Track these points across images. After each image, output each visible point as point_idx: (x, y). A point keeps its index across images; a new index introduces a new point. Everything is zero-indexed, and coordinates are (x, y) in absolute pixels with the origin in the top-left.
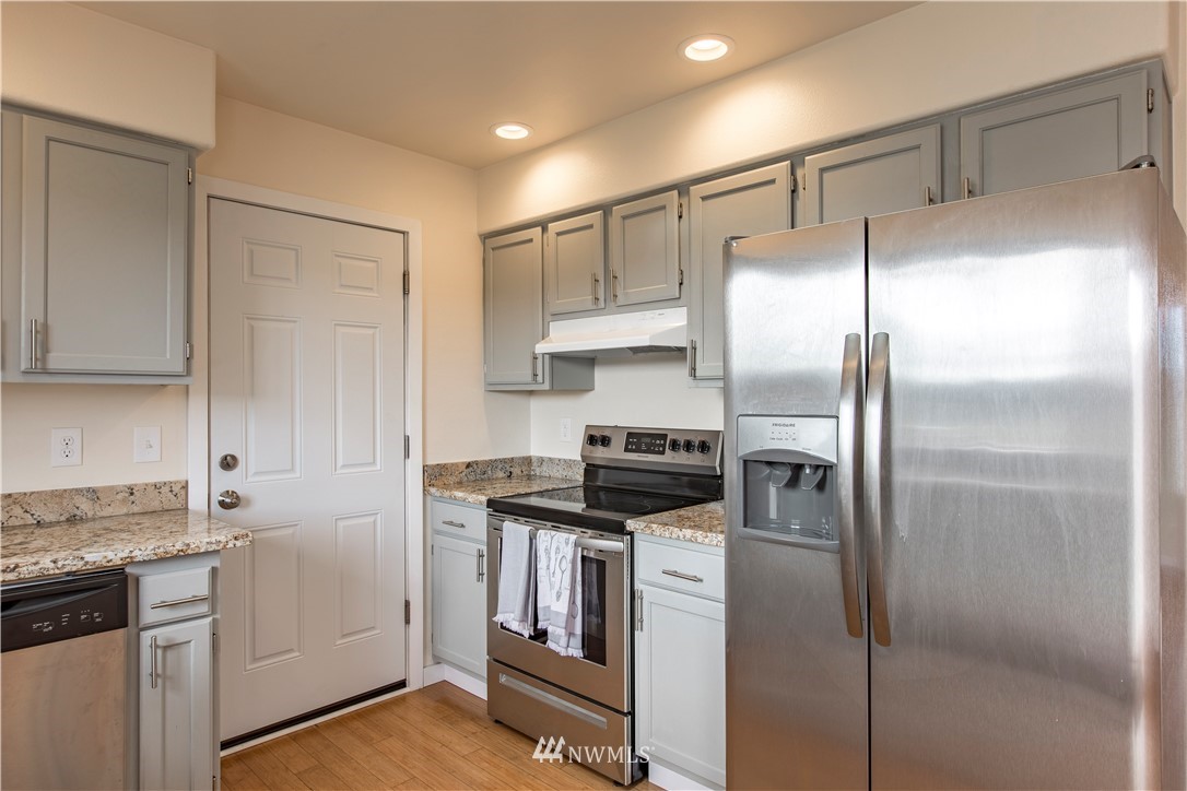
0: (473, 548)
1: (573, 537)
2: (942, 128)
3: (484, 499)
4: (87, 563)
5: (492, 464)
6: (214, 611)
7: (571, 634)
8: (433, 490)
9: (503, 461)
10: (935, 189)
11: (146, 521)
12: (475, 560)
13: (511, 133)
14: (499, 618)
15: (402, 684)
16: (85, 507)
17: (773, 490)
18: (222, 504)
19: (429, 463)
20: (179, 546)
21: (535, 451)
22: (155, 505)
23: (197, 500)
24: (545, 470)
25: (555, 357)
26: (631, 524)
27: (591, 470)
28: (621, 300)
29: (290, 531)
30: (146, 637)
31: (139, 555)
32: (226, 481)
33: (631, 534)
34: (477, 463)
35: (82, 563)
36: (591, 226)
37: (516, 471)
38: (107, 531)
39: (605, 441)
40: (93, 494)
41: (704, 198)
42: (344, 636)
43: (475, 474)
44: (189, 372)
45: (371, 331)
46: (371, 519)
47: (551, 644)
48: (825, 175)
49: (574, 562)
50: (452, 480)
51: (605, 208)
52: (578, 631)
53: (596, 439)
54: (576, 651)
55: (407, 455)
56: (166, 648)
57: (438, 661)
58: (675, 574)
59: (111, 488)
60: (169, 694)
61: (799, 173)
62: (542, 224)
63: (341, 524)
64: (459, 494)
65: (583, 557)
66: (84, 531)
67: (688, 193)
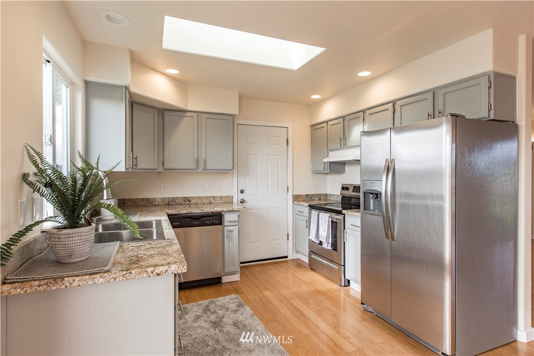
0: (305, 219)
1: (329, 215)
2: (434, 93)
3: (308, 204)
5: (314, 195)
6: (239, 224)
7: (328, 243)
8: (295, 202)
9: (318, 195)
10: (431, 112)
11: (225, 204)
12: (305, 222)
13: (316, 97)
14: (310, 238)
15: (286, 257)
16: (213, 200)
17: (372, 201)
18: (241, 202)
19: (294, 194)
20: (232, 209)
21: (328, 192)
22: (226, 201)
23: (235, 201)
24: (331, 198)
25: (330, 163)
26: (344, 212)
27: (344, 198)
28: (348, 146)
29: (257, 210)
30: (226, 228)
31: (224, 210)
32: (242, 196)
33: (344, 214)
34: (309, 195)
35: (214, 210)
36: (340, 123)
37: (322, 198)
38: (217, 205)
39: (347, 189)
40: (214, 197)
41: (370, 114)
42: (271, 240)
43: (308, 198)
44: (233, 169)
45: (277, 156)
46: (277, 209)
47: (323, 246)
48: (402, 107)
49: (329, 222)
50: (301, 199)
51: (343, 117)
52: (330, 242)
53: (345, 188)
54: (330, 248)
55: (288, 192)
56: (229, 231)
57: (297, 252)
58: (354, 226)
59: (217, 196)
60: (230, 242)
61: (396, 107)
62: (327, 122)
63: (270, 210)
64: (302, 203)
65: (332, 221)
66: (213, 205)
67: (365, 112)
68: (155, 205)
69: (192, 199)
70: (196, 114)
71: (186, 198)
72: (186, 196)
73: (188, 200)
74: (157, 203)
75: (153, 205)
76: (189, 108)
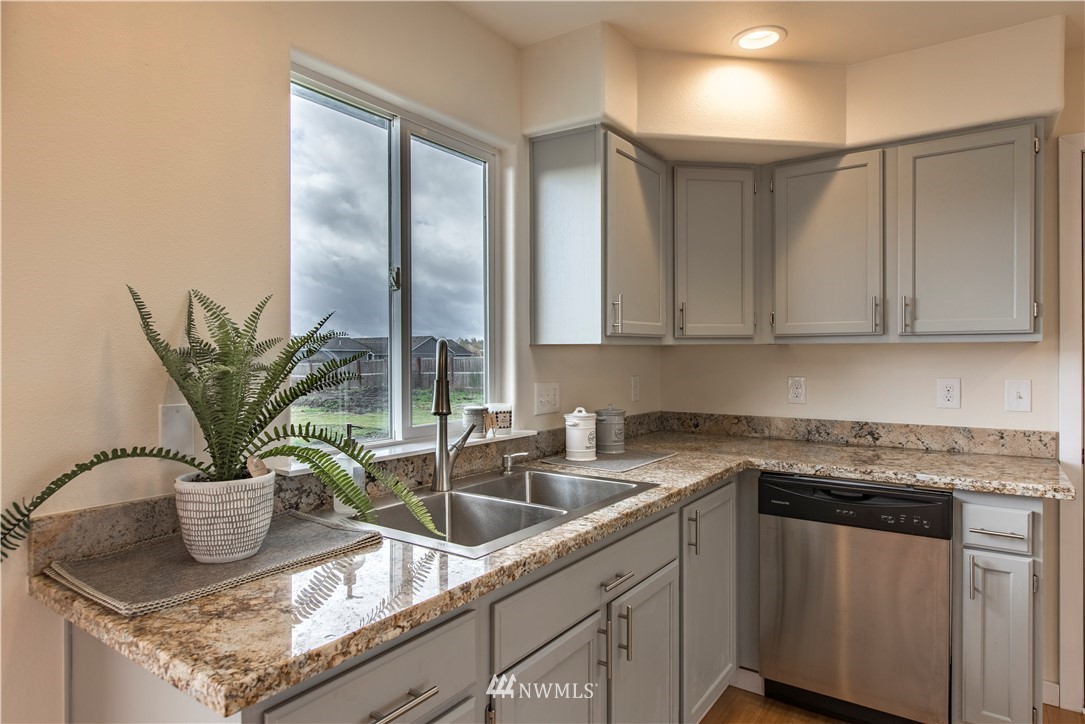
4: (918, 480)
6: (1033, 552)
16: (962, 443)
20: (995, 484)
22: (1024, 450)
30: (968, 553)
35: (914, 479)
40: (969, 433)
44: (1035, 331)
56: (985, 570)
59: (984, 430)
68: (770, 438)
69: (881, 432)
70: (877, 152)
71: (862, 425)
72: (863, 419)
73: (871, 434)
74: (775, 433)
75: (765, 438)
76: (851, 140)
